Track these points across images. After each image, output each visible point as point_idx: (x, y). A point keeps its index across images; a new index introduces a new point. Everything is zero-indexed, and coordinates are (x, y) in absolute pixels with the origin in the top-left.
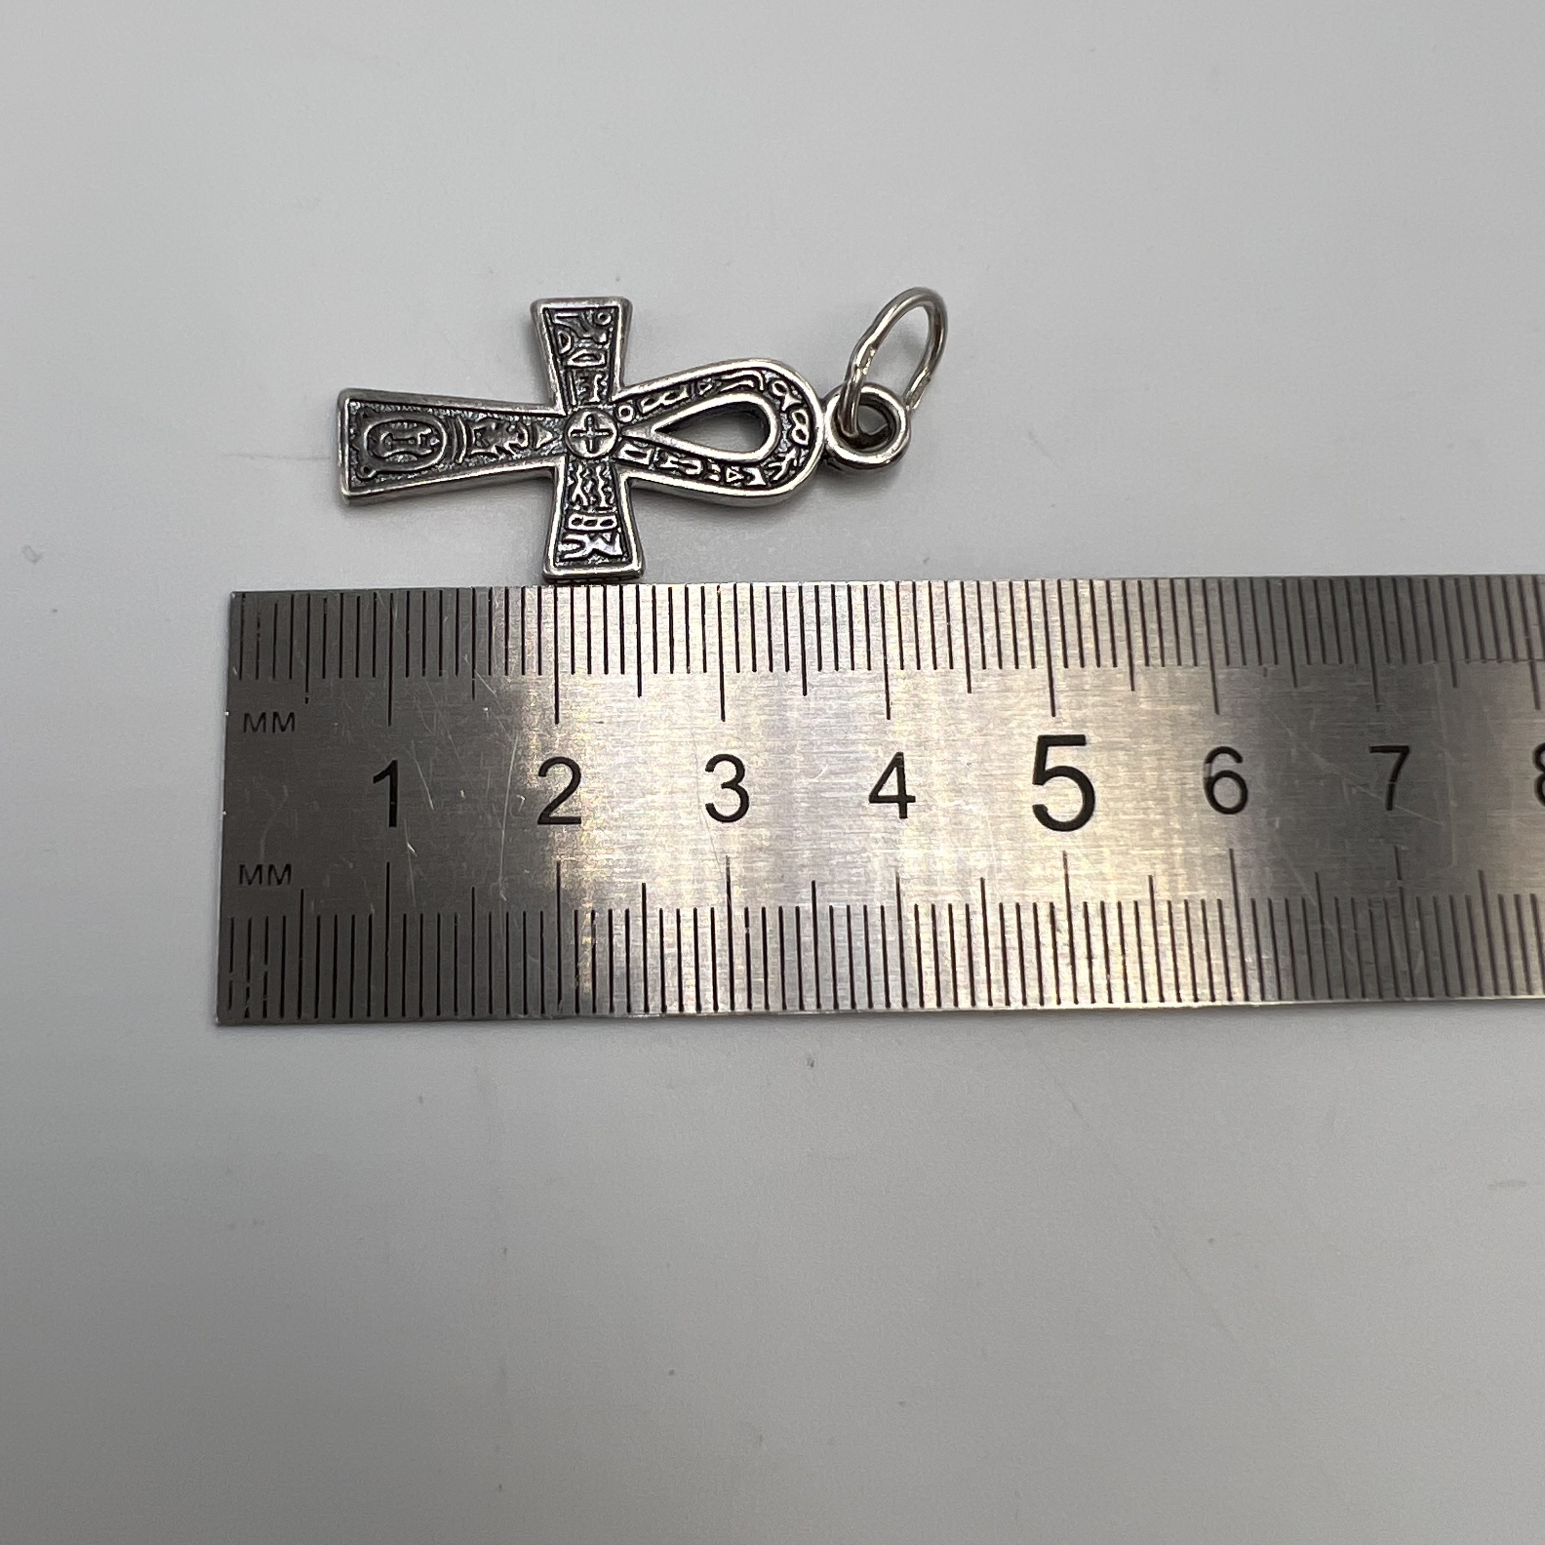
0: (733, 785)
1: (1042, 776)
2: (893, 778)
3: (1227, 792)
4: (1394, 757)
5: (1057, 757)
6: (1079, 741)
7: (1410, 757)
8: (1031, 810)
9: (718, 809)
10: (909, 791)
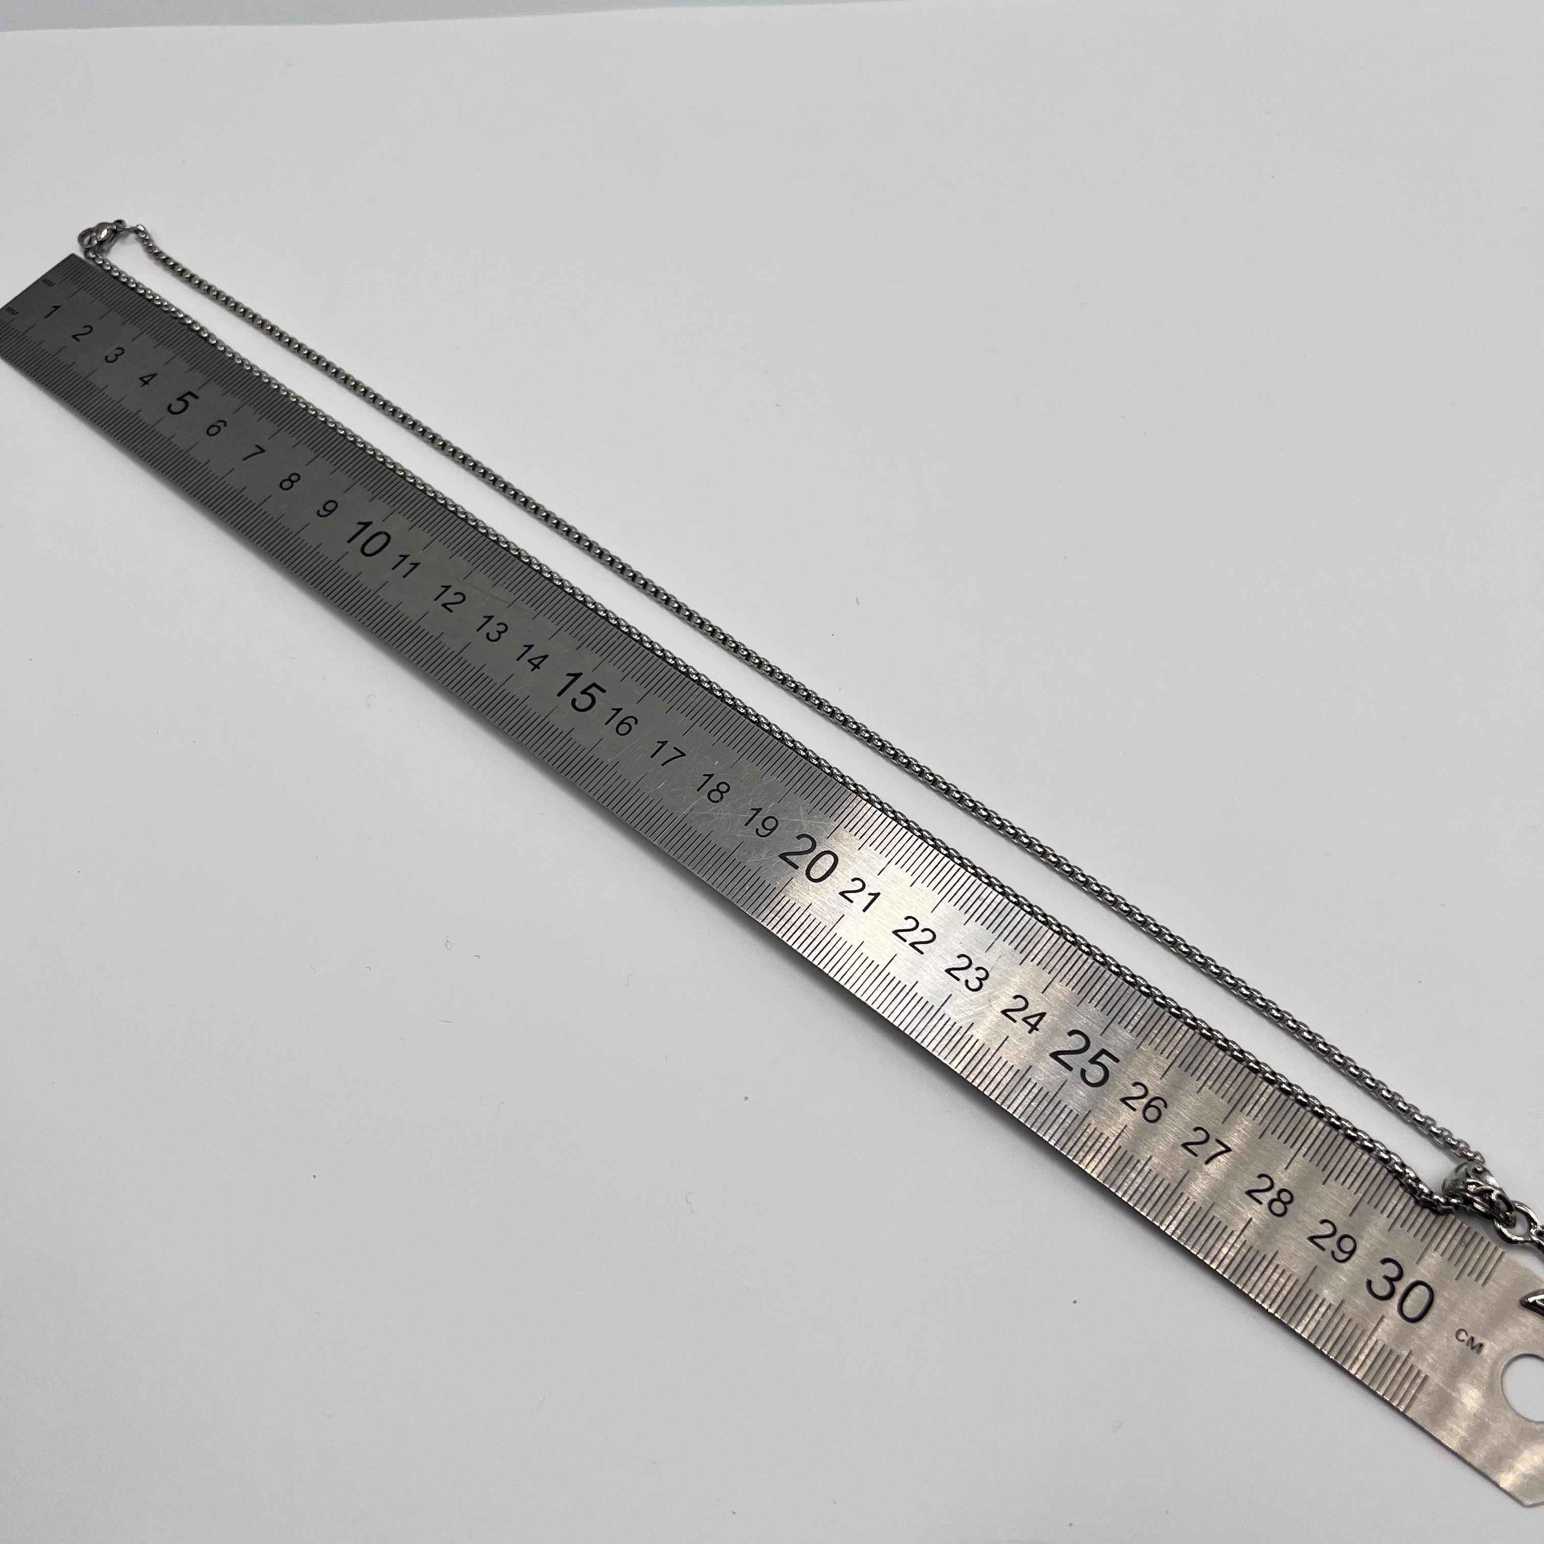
0: (117, 356)
1: (180, 399)
2: (150, 377)
3: (213, 430)
4: (259, 450)
5: (188, 398)
6: (196, 397)
7: (263, 454)
8: (168, 404)
9: (109, 359)
10: (150, 382)
